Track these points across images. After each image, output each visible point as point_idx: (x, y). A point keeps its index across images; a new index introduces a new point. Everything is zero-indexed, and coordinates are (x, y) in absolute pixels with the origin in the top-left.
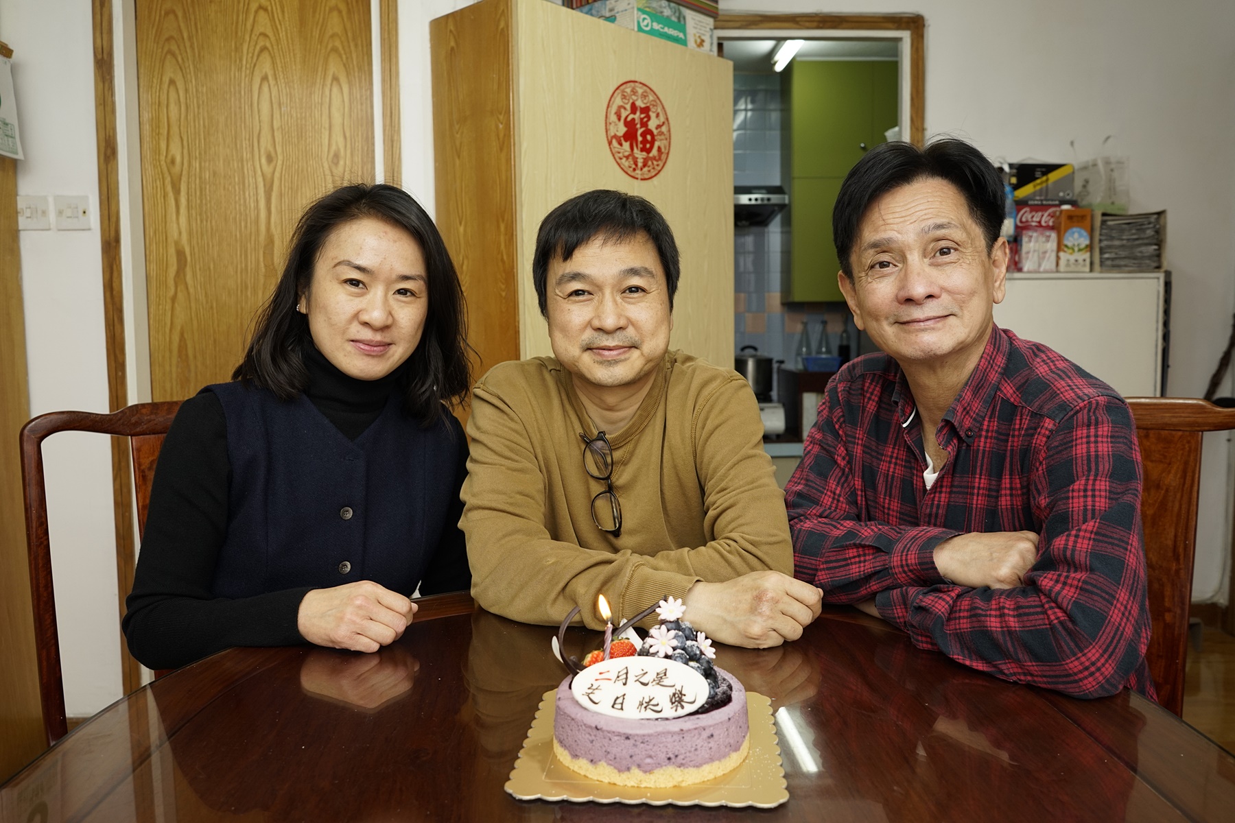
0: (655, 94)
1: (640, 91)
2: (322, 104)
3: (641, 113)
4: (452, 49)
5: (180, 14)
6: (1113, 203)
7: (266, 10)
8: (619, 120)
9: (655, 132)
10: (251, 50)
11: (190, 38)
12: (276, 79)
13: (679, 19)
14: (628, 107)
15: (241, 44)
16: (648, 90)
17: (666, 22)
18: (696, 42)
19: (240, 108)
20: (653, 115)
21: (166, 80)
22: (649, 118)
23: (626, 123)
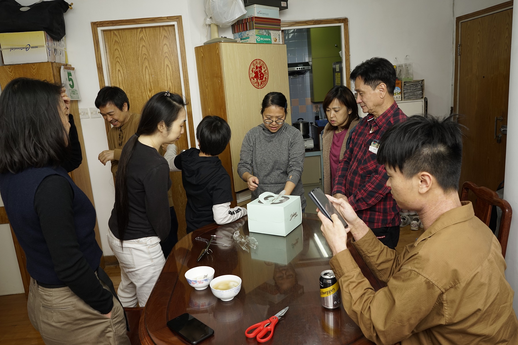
0: (263, 62)
1: (258, 62)
2: (164, 74)
3: (259, 69)
4: (202, 57)
5: (119, 50)
6: (408, 78)
7: (145, 46)
8: (253, 72)
9: (264, 73)
10: (141, 59)
11: (123, 57)
12: (150, 67)
13: (269, 34)
14: (255, 68)
15: (139, 58)
16: (261, 61)
17: (265, 37)
18: (274, 40)
19: (140, 77)
20: (263, 68)
21: (117, 70)
22: (261, 69)
23: (255, 73)
